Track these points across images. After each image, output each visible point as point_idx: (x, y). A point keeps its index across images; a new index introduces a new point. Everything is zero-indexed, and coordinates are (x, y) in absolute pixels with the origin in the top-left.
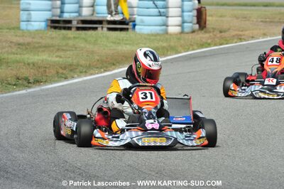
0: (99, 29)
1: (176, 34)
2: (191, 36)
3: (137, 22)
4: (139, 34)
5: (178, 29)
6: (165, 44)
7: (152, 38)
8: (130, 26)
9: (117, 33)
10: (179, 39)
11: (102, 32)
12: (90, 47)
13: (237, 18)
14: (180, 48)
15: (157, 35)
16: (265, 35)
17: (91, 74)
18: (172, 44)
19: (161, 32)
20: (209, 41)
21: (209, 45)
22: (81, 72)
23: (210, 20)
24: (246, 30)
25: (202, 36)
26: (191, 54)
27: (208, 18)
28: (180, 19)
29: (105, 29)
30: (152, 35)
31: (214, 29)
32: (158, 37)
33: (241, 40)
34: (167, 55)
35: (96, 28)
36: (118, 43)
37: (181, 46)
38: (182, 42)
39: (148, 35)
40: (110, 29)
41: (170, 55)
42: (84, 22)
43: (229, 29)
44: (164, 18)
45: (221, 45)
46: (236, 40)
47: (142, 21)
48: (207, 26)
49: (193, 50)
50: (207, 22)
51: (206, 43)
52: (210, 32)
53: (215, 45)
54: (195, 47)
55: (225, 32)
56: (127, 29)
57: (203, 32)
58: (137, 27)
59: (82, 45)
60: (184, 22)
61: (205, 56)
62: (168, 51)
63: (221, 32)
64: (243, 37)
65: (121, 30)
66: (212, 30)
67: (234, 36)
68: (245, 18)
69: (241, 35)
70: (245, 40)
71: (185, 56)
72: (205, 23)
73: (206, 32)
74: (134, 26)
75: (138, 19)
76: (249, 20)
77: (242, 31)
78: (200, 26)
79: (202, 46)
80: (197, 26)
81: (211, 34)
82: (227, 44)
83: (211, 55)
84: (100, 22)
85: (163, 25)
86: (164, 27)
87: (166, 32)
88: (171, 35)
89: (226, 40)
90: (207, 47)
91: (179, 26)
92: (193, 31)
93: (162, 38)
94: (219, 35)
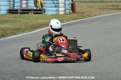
1: (63, 15)
2: (69, 15)
3: (46, 10)
4: (47, 15)
5: (63, 13)
7: (52, 16)
9: (37, 14)
11: (31, 14)
12: (26, 21)
13: (89, 7)
15: (54, 15)
16: (100, 14)
17: (26, 32)
19: (56, 14)
20: (77, 17)
21: (77, 19)
22: (22, 32)
23: (77, 9)
25: (74, 15)
26: (69, 23)
27: (76, 8)
28: (64, 8)
29: (32, 13)
30: (52, 15)
32: (55, 16)
33: (90, 17)
35: (29, 13)
36: (38, 19)
37: (65, 20)
38: (65, 18)
39: (51, 15)
40: (34, 13)
42: (23, 10)
43: (85, 12)
44: (57, 8)
45: (82, 19)
46: (88, 17)
47: (48, 10)
48: (76, 11)
49: (70, 21)
50: (76, 10)
51: (75, 18)
52: (77, 14)
53: (79, 19)
54: (71, 20)
55: (83, 13)
56: (42, 13)
57: (74, 13)
58: (46, 12)
59: (22, 20)
60: (66, 10)
61: (75, 24)
63: (82, 13)
64: (91, 15)
65: (39, 13)
66: (78, 13)
67: (87, 15)
68: (92, 7)
70: (92, 17)
71: (66, 24)
72: (75, 10)
73: (75, 14)
74: (45, 11)
75: (46, 9)
76: (94, 8)
77: (91, 13)
79: (74, 19)
80: (72, 11)
81: (78, 14)
83: (77, 23)
84: (30, 10)
85: (57, 11)
86: (58, 12)
87: (58, 14)
88: (60, 15)
89: (84, 17)
90: (76, 20)
91: (64, 11)
92: (70, 13)
93: (57, 16)
94: (81, 15)
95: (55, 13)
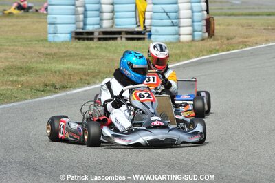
0: (119, 39)
1: (188, 42)
2: (201, 44)
3: (153, 32)
5: (189, 38)
6: (178, 52)
8: (146, 36)
9: (135, 42)
10: (190, 46)
11: (121, 41)
12: (110, 56)
13: (243, 26)
14: (191, 55)
15: (170, 43)
16: (267, 41)
18: (184, 51)
19: (174, 41)
20: (218, 48)
21: (217, 51)
22: (102, 78)
23: (218, 29)
24: (251, 37)
25: (211, 43)
26: (201, 60)
27: (216, 27)
28: (191, 28)
29: (124, 39)
31: (222, 36)
32: (172, 45)
33: (246, 46)
34: (180, 61)
35: (115, 39)
37: (192, 53)
38: (194, 49)
40: (128, 39)
41: (183, 61)
42: (105, 33)
43: (235, 37)
44: (176, 28)
45: (228, 50)
46: (241, 46)
47: (157, 31)
48: (216, 34)
49: (203, 56)
50: (215, 31)
51: (215, 49)
52: (218, 40)
53: (223, 51)
54: (205, 54)
55: (231, 39)
56: (144, 39)
57: (212, 39)
58: (152, 36)
59: (103, 54)
60: (194, 31)
61: (214, 61)
62: (180, 57)
63: (228, 39)
64: (248, 43)
65: (139, 39)
66: (220, 38)
67: (239, 43)
68: (250, 26)
69: (246, 42)
70: (250, 46)
71: (196, 62)
72: (214, 32)
73: (214, 40)
74: (150, 35)
75: (153, 29)
76: (253, 28)
77: (247, 38)
78: (209, 34)
79: (211, 52)
80: (207, 34)
82: (233, 50)
83: (219, 60)
84: (119, 33)
85: (176, 34)
86: (177, 36)
87: (179, 41)
88: (183, 43)
89: (232, 47)
90: (215, 53)
91: (190, 35)
92: (203, 39)
93: (175, 46)
94: (226, 42)
95: (171, 38)
